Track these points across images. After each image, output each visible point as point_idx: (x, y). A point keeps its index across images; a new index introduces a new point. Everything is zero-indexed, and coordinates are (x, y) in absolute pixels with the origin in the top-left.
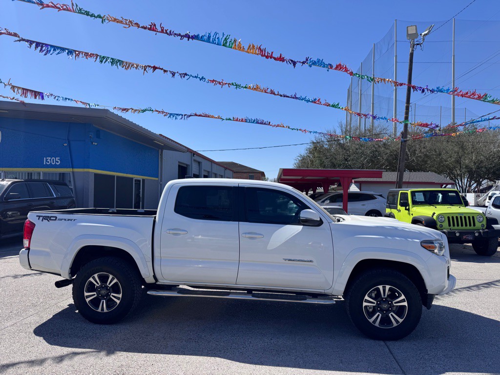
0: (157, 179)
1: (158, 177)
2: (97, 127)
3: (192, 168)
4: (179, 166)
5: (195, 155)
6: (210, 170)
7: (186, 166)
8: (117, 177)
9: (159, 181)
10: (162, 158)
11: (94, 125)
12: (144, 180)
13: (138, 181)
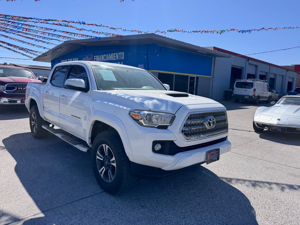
0: (210, 77)
1: (210, 76)
2: (161, 45)
3: (246, 69)
4: (232, 67)
5: (249, 60)
6: (268, 71)
7: (241, 68)
8: (175, 75)
9: (212, 78)
10: (214, 63)
11: (159, 45)
12: (197, 78)
13: (192, 78)
